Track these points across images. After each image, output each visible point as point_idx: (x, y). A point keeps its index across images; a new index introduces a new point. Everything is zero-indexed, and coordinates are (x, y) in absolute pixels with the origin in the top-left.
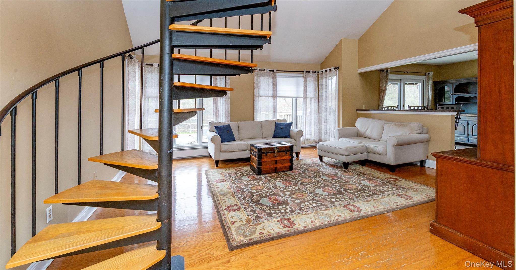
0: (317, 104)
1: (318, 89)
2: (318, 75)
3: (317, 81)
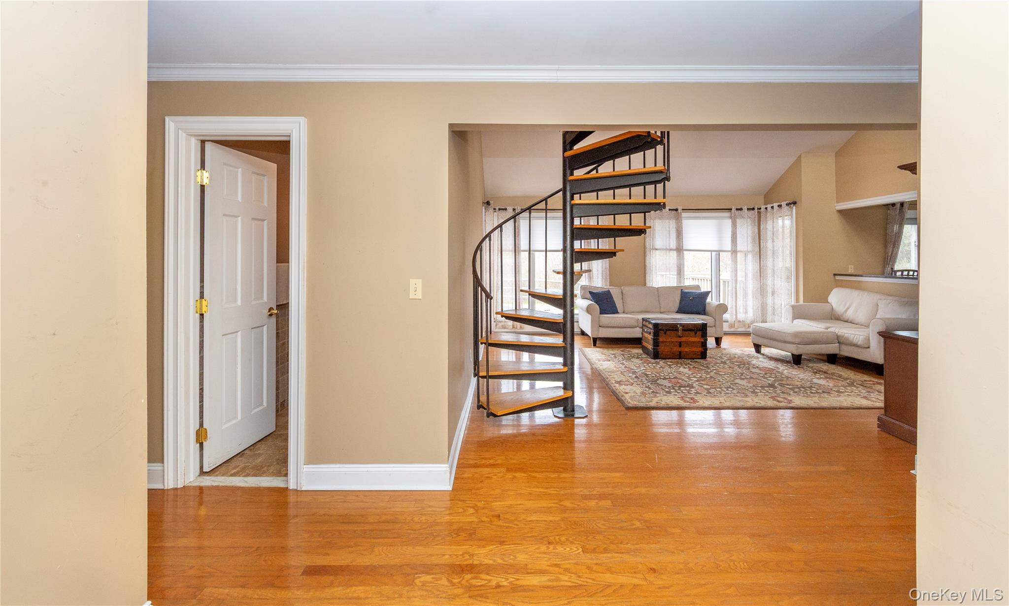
0: (758, 262)
1: (759, 238)
2: (759, 213)
3: (757, 224)
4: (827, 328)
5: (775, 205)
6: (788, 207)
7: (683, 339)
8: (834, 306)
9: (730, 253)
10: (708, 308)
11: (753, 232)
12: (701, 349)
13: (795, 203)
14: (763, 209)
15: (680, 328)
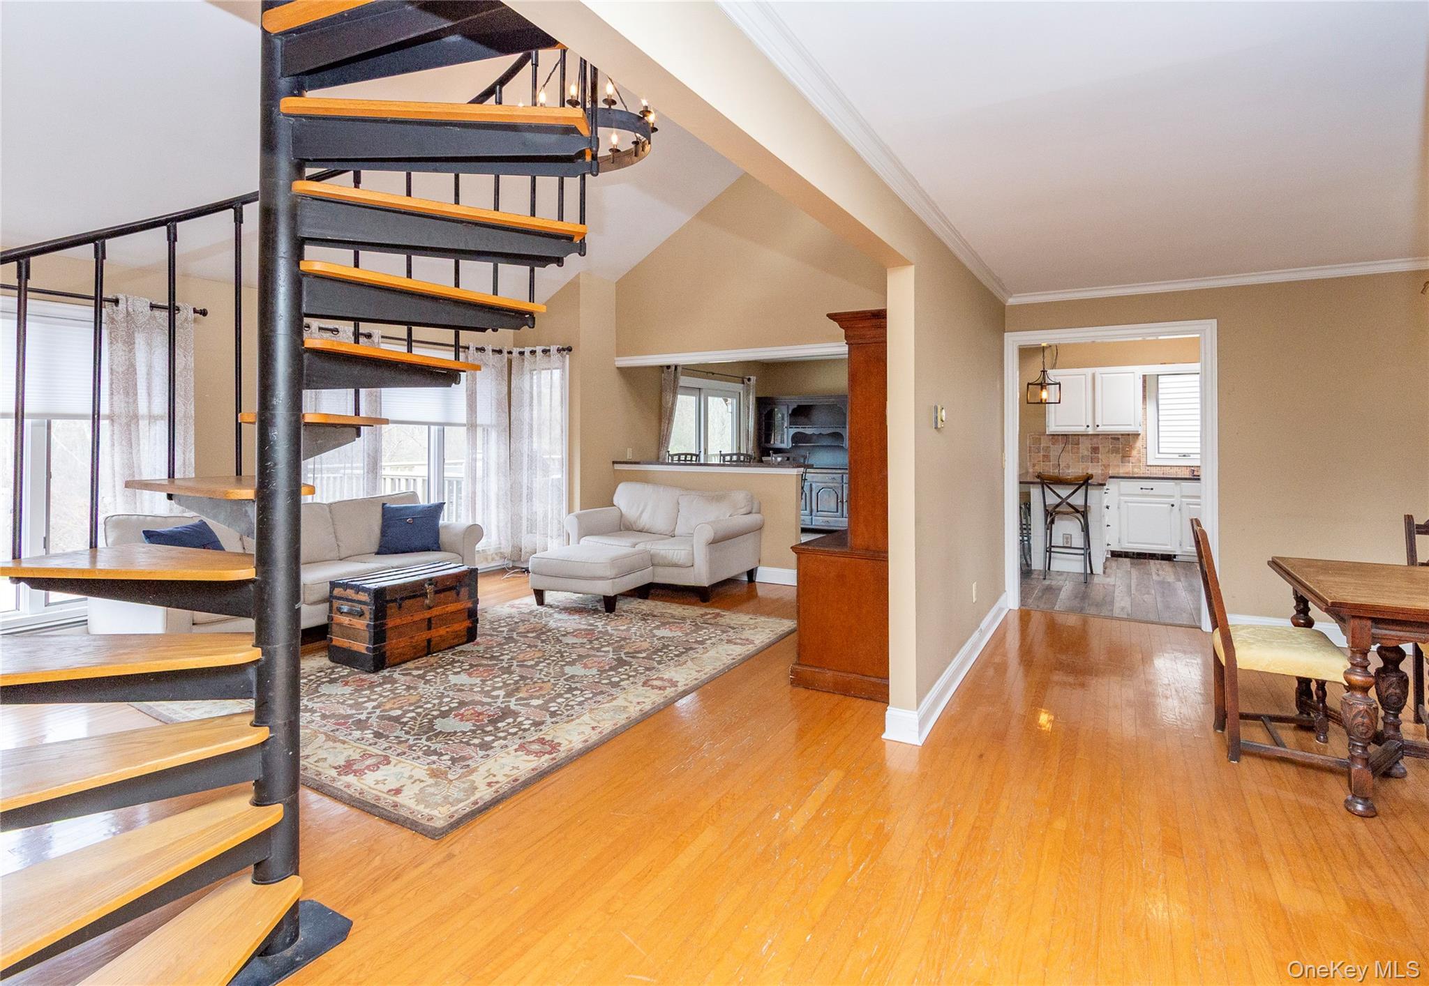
0: (506, 444)
1: (509, 402)
2: (510, 362)
3: (506, 378)
4: (634, 546)
5: (539, 349)
6: (559, 355)
7: (436, 611)
8: (624, 511)
9: (465, 428)
10: (444, 537)
11: (499, 393)
12: (467, 624)
13: (570, 349)
14: (515, 354)
15: (429, 589)
